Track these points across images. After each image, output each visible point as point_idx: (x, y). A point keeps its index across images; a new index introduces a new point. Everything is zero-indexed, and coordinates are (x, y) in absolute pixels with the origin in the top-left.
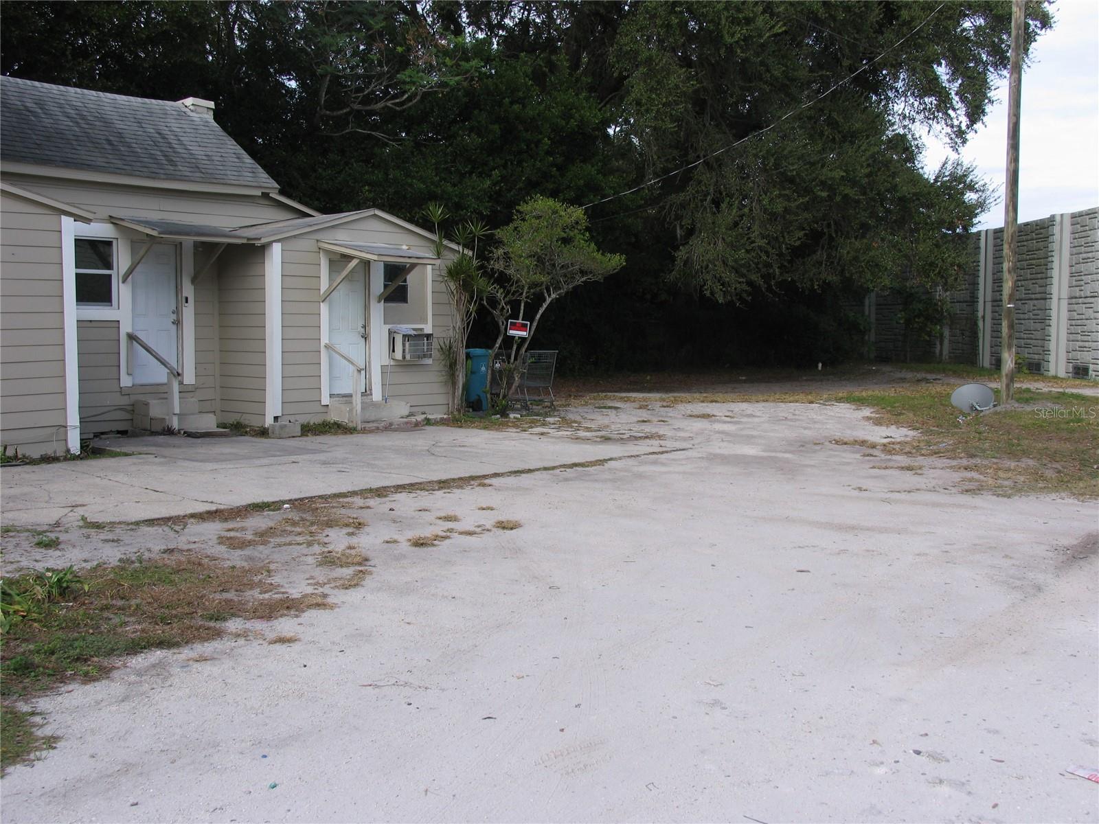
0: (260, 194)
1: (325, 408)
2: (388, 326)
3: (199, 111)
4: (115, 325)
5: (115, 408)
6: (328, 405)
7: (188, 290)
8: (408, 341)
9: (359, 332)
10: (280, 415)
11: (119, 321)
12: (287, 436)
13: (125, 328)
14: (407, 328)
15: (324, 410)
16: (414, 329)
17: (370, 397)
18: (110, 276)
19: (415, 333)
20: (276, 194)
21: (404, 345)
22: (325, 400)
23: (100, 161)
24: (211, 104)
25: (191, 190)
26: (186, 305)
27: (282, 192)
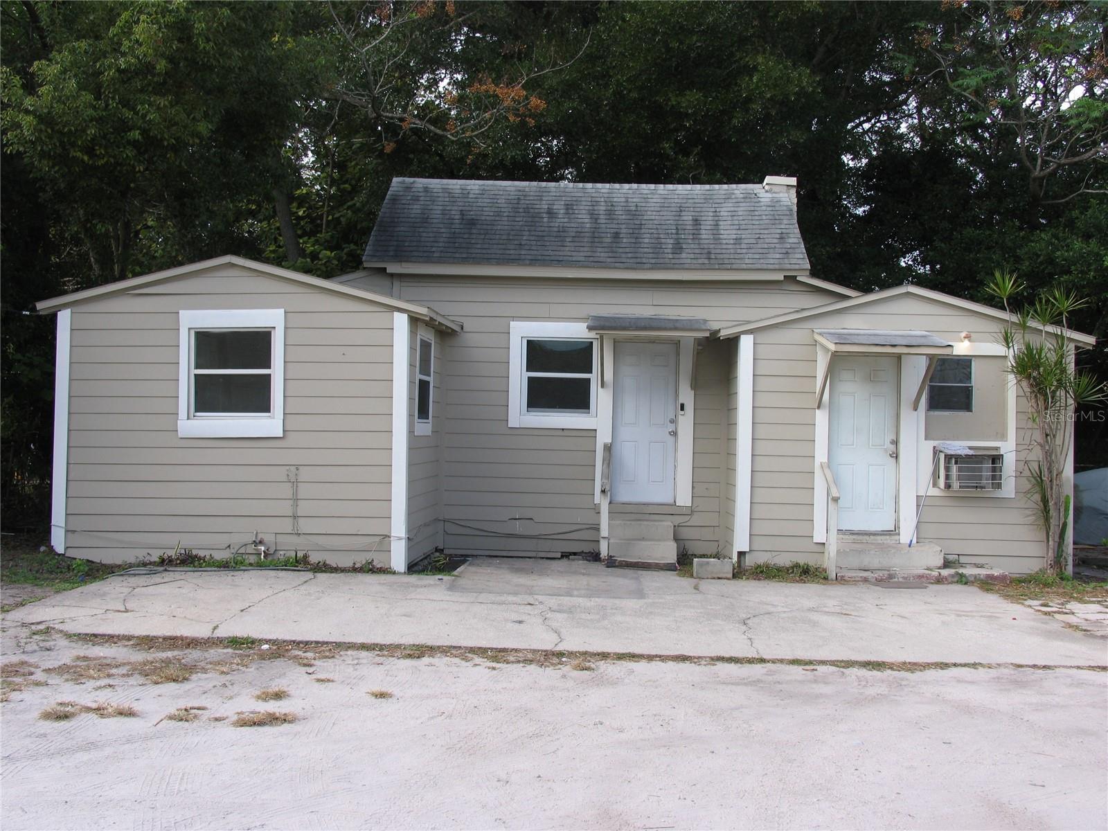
0: (782, 278)
1: (820, 546)
2: (932, 443)
3: (776, 191)
4: (592, 434)
5: (587, 526)
6: (824, 544)
7: (687, 396)
8: (956, 463)
9: (886, 450)
10: (748, 550)
11: (596, 430)
12: (710, 576)
13: (603, 438)
14: (960, 447)
15: (819, 549)
16: (970, 448)
17: (897, 537)
18: (589, 380)
19: (971, 452)
20: (807, 276)
21: (947, 469)
22: (819, 536)
23: (579, 256)
24: (793, 181)
25: (684, 279)
26: (683, 412)
27: (814, 273)
